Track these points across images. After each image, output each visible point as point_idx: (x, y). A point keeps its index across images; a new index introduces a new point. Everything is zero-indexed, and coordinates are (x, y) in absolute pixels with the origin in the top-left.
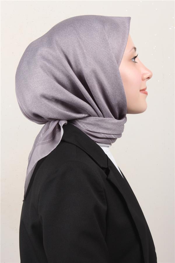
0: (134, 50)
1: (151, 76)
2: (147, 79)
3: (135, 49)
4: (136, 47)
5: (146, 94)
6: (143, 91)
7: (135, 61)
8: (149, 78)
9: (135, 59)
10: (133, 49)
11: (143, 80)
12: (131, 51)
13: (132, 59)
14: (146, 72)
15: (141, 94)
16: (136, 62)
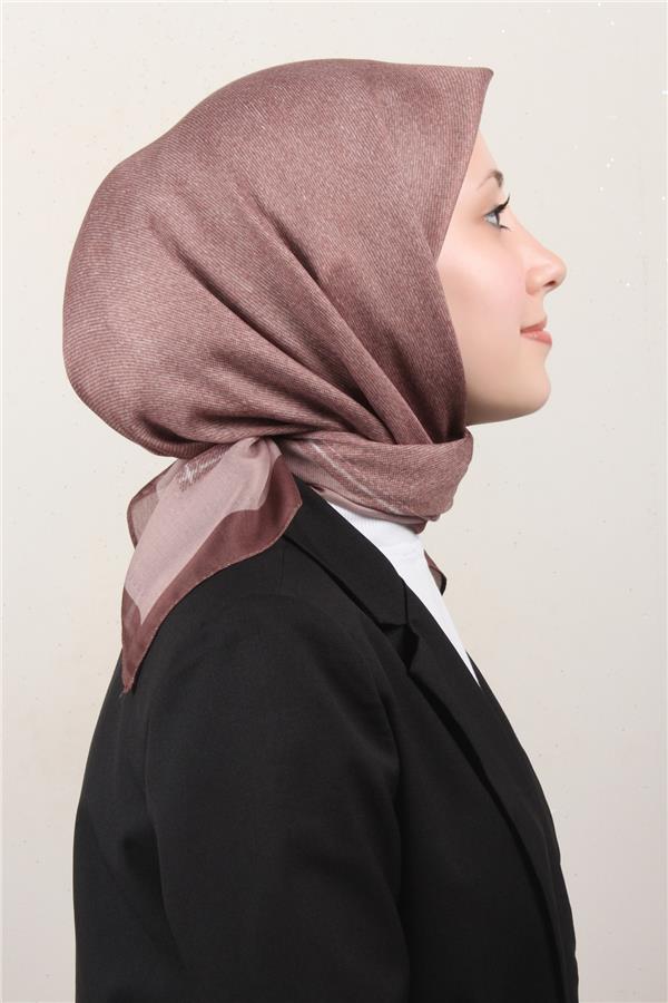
0: (493, 181)
1: (562, 276)
2: (549, 288)
3: (498, 176)
4: (500, 170)
5: (547, 341)
6: (535, 331)
7: (501, 223)
8: (552, 283)
9: (501, 215)
10: (489, 177)
11: (531, 291)
12: (481, 185)
13: (489, 214)
14: (540, 261)
15: (528, 345)
16: (502, 227)
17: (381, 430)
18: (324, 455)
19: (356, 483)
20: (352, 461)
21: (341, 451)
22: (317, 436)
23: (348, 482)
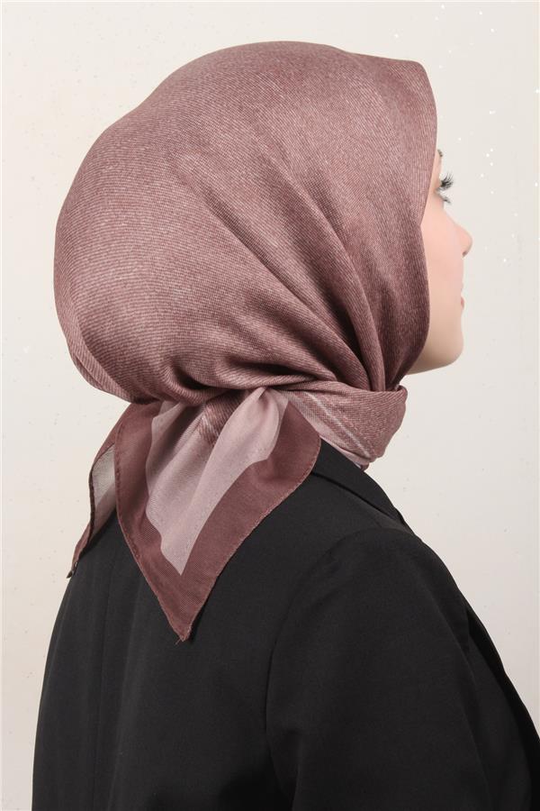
17: (365, 379)
18: (319, 404)
19: (344, 428)
20: (343, 409)
21: (333, 400)
22: (314, 386)
23: (338, 428)
